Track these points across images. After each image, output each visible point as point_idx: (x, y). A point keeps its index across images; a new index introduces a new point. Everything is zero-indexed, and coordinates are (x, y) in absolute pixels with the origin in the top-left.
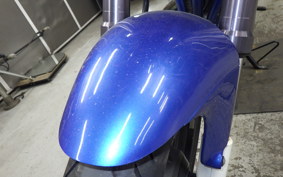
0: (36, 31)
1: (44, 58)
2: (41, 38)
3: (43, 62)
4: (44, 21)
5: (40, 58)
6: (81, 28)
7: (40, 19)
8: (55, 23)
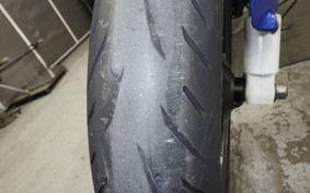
0: (29, 43)
1: (40, 74)
2: (34, 51)
3: (40, 78)
4: (37, 34)
5: (36, 74)
6: (78, 42)
7: (33, 32)
8: (50, 36)
